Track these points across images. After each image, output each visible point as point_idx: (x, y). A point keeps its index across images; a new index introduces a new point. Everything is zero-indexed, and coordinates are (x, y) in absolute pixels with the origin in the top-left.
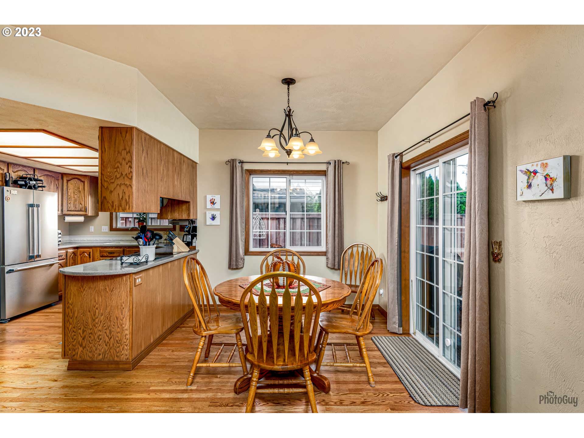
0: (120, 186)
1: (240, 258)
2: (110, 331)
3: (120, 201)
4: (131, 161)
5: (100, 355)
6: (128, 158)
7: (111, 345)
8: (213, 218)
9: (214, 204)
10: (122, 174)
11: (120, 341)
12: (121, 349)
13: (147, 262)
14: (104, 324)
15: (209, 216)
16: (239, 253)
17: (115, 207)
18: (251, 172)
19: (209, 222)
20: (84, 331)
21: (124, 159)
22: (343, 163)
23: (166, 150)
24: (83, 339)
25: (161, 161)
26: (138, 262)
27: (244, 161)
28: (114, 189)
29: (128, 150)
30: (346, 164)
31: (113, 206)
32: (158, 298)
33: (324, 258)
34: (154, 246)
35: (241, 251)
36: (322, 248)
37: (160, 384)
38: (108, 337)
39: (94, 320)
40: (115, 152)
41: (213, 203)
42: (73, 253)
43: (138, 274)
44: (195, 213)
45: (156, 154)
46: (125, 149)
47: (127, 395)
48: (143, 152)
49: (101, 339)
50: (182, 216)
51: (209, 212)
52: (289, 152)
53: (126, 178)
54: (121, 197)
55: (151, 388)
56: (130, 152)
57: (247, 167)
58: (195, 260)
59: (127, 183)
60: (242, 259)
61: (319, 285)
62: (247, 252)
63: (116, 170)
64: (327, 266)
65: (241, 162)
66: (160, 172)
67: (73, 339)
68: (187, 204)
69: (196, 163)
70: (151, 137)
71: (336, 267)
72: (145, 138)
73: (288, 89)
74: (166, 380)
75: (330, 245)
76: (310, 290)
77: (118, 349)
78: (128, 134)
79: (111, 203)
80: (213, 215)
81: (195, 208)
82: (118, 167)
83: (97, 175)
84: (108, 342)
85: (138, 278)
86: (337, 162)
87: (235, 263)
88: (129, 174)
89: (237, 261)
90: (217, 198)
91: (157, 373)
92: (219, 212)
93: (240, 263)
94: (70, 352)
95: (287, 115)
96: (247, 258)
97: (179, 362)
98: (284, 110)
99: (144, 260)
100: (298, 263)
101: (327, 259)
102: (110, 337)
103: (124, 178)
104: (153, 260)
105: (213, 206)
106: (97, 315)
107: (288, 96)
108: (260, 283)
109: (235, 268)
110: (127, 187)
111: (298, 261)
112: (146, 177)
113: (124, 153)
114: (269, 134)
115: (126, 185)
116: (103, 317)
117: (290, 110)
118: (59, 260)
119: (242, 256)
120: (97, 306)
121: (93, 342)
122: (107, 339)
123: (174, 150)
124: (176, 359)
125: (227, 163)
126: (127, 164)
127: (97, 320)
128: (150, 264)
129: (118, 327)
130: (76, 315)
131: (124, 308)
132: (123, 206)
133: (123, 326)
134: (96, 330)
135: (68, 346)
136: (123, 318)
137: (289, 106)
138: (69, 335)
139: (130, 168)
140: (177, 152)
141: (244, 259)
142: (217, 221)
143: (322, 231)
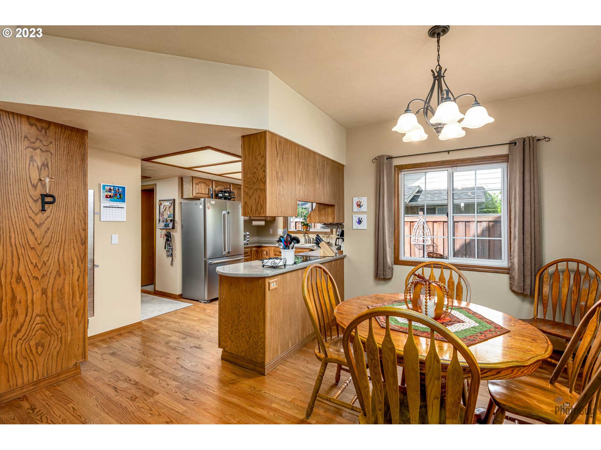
0: (256, 191)
1: (388, 267)
2: (250, 330)
3: (257, 205)
4: (265, 166)
5: (242, 352)
6: (262, 162)
7: (251, 346)
8: (360, 222)
9: (361, 207)
10: (258, 179)
11: (257, 343)
12: (258, 351)
13: (285, 265)
14: (246, 323)
15: (355, 220)
16: (387, 261)
17: (253, 211)
18: (401, 168)
19: (356, 226)
20: (232, 327)
21: (259, 164)
22: (538, 140)
23: (305, 153)
24: (232, 333)
25: (300, 163)
26: (275, 266)
27: (393, 157)
28: (252, 194)
29: (262, 154)
30: (544, 141)
31: (252, 211)
32: (297, 303)
33: (506, 277)
34: (293, 250)
35: (389, 259)
36: (503, 263)
37: (283, 403)
38: (248, 336)
39: (239, 318)
40: (252, 158)
41: (359, 206)
42: (256, 251)
43: (273, 278)
44: (341, 217)
45: (293, 157)
46: (260, 154)
47: (250, 406)
48: (277, 156)
49: (243, 337)
50: (328, 220)
51: (356, 215)
52: (438, 128)
53: (261, 183)
54: (257, 202)
55: (273, 405)
56: (264, 157)
57: (396, 162)
58: (322, 269)
59: (262, 187)
60: (390, 268)
61: (488, 326)
62: (397, 261)
63: (253, 176)
64: (511, 289)
65: (390, 158)
66: (298, 175)
67: (225, 332)
68: (333, 207)
69: (343, 166)
70: (287, 141)
71: (528, 292)
72: (280, 141)
73: (438, 41)
74: (290, 399)
75: (516, 260)
76: (455, 349)
77: (255, 351)
78: (262, 139)
79: (250, 207)
80: (359, 218)
81: (341, 211)
82: (255, 173)
83: (240, 182)
84: (248, 342)
85: (273, 282)
86: (527, 140)
87: (382, 273)
88: (263, 178)
89: (384, 270)
90: (364, 201)
91: (285, 386)
92: (366, 216)
93: (387, 273)
94: (223, 343)
95: (435, 77)
96: (396, 267)
97: (309, 378)
98: (432, 71)
99: (281, 264)
100: (459, 283)
101: (510, 278)
102: (250, 336)
103: (259, 182)
104: (293, 264)
105: (359, 209)
106: (241, 313)
107: (438, 51)
108: (368, 321)
109: (382, 277)
110: (262, 191)
111: (459, 279)
112: (281, 181)
113: (259, 158)
114: (408, 108)
115: (261, 189)
116: (245, 316)
117: (440, 69)
118: (245, 256)
119: (390, 265)
120: (241, 305)
121: (238, 338)
122: (248, 339)
123: (315, 153)
124: (308, 374)
125: (374, 161)
126: (261, 169)
127: (241, 318)
128: (288, 269)
129: (256, 328)
130: (227, 311)
131: (259, 311)
132: (259, 210)
133: (260, 328)
134: (240, 327)
135: (222, 337)
136: (259, 320)
137: (439, 65)
138: (223, 327)
139: (264, 173)
140: (319, 155)
141: (393, 269)
142: (364, 225)
143: (502, 239)
